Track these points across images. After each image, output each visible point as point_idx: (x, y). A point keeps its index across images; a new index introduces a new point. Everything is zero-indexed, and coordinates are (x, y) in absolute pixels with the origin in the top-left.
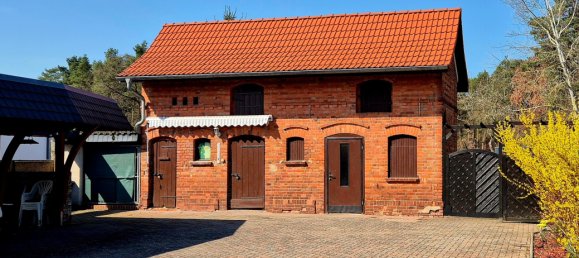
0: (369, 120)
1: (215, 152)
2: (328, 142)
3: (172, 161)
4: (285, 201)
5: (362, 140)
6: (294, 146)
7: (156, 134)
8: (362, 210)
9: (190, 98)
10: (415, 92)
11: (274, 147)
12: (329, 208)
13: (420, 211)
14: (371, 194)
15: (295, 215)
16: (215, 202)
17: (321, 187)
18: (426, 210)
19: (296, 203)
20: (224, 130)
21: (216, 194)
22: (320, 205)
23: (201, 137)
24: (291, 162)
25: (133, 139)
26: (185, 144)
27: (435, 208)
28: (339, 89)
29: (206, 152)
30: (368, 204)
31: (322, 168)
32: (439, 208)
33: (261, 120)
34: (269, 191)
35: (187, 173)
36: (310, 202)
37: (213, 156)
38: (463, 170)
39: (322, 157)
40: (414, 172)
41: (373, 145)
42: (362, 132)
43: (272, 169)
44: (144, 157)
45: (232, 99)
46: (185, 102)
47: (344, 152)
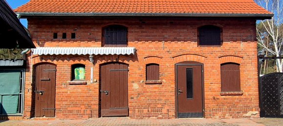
0: (206, 49)
1: (89, 74)
2: (178, 67)
3: (51, 83)
4: (145, 111)
5: (201, 66)
6: (152, 71)
7: (38, 61)
8: (202, 115)
9: (69, 34)
11: (136, 70)
12: (179, 114)
13: (245, 115)
14: (209, 104)
15: (152, 120)
16: (88, 112)
17: (173, 99)
18: (249, 114)
19: (154, 111)
20: (96, 58)
21: (89, 106)
22: (172, 113)
23: (77, 62)
24: (148, 81)
25: (19, 63)
26: (64, 68)
27: (255, 112)
28: (185, 30)
29: (80, 73)
30: (207, 111)
31: (173, 86)
32: (257, 112)
33: (128, 50)
34: (132, 103)
35: (64, 89)
36: (164, 111)
37: (87, 77)
39: (173, 77)
40: (238, 88)
41: (209, 69)
42: (201, 60)
43: (135, 86)
44: (28, 76)
45: (103, 35)
46: (64, 36)
47: (189, 74)
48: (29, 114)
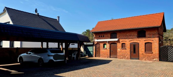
0: (140, 39)
1: (107, 46)
2: (131, 44)
3: (99, 48)
4: (121, 57)
5: (138, 44)
6: (123, 45)
7: (96, 43)
8: (139, 59)
9: (103, 36)
10: (152, 32)
11: (119, 45)
12: (131, 58)
13: (153, 60)
14: (141, 56)
15: (124, 59)
16: (107, 56)
17: (129, 54)
18: (155, 60)
19: (124, 57)
20: (109, 42)
21: (107, 55)
22: (129, 58)
23: (104, 43)
24: (122, 48)
25: (92, 44)
26: (102, 45)
27: (157, 59)
28: (133, 33)
29: (106, 46)
30: (140, 58)
31: (129, 50)
32: (158, 59)
33: (116, 40)
34: (118, 54)
35: (102, 50)
36: (127, 57)
37: (107, 47)
38: (164, 50)
39: (129, 47)
40: (151, 51)
41: (141, 45)
42: (138, 42)
43: (119, 50)
44: (94, 47)
45: (111, 36)
46: (102, 36)
47: (134, 46)
48: (95, 56)
